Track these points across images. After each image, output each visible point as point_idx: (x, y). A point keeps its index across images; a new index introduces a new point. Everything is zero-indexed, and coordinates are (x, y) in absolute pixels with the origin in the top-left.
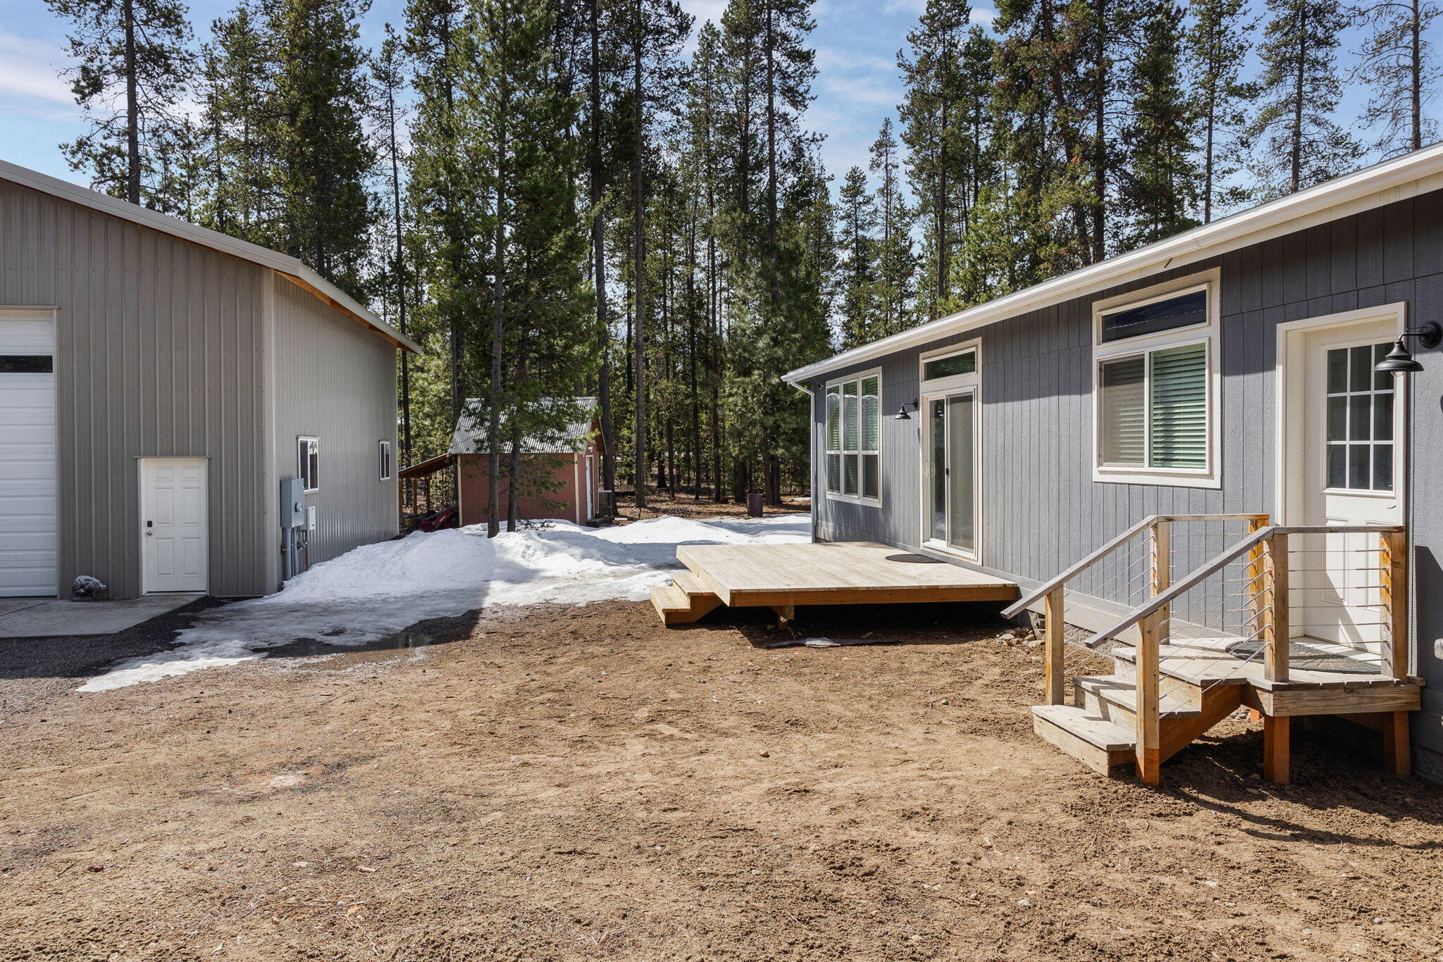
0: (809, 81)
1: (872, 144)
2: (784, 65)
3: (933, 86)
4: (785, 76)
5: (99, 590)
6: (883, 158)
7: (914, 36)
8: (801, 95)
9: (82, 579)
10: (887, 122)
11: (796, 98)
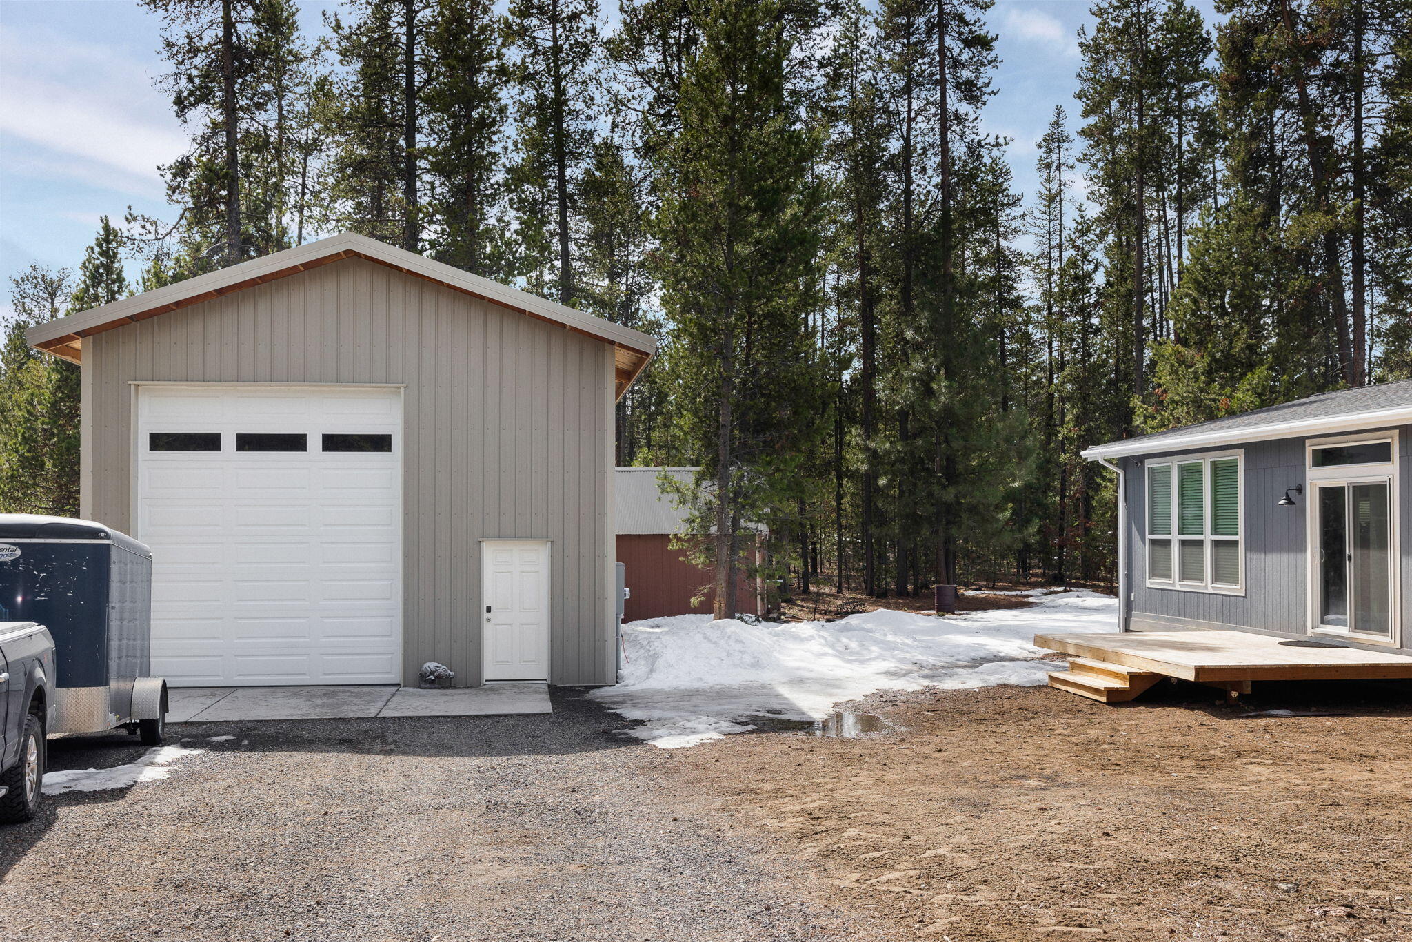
0: (988, 72)
1: (1040, 139)
2: (956, 52)
3: (1118, 67)
4: (957, 64)
5: (449, 677)
6: (1055, 157)
7: (1100, 9)
8: (979, 89)
9: (430, 665)
10: (1059, 110)
11: (971, 92)
